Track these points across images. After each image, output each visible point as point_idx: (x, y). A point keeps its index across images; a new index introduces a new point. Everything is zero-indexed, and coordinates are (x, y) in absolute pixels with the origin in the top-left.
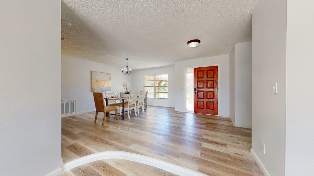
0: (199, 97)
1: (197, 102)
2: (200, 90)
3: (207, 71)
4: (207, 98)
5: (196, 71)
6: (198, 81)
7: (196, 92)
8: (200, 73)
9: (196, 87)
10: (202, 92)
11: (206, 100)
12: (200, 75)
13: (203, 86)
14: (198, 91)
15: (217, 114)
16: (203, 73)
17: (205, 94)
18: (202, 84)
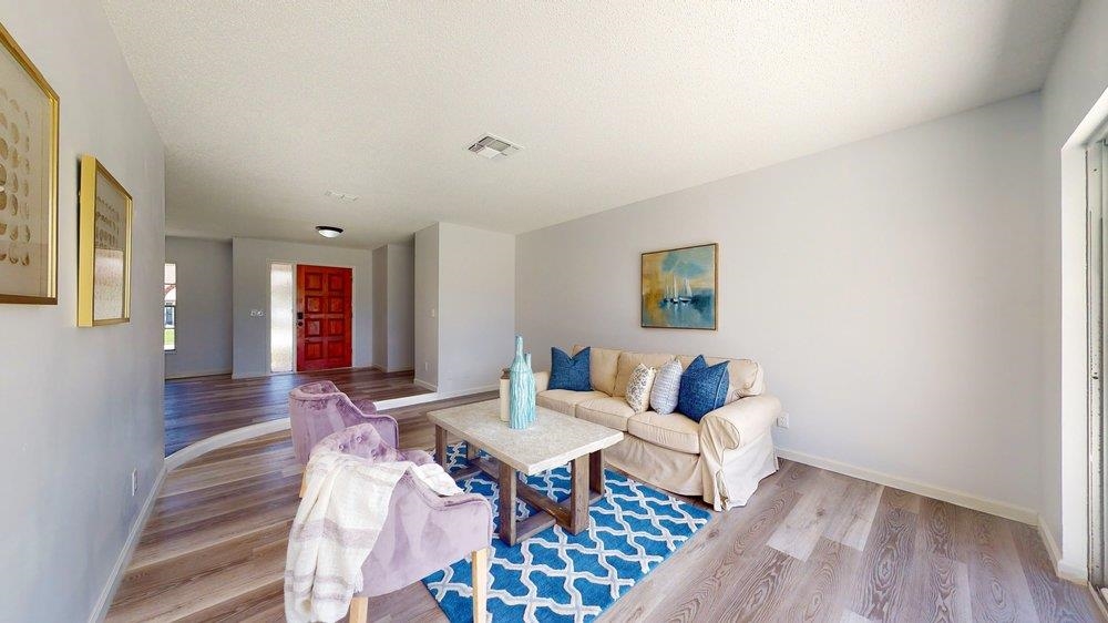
0: (310, 333)
1: (306, 347)
2: (313, 316)
3: (331, 275)
4: (330, 335)
5: (303, 273)
6: (306, 297)
7: (303, 321)
8: (311, 278)
9: (302, 309)
10: (317, 323)
11: (326, 340)
12: (313, 283)
13: (321, 307)
14: (307, 320)
15: (351, 365)
16: (321, 280)
17: (326, 325)
18: (317, 303)
